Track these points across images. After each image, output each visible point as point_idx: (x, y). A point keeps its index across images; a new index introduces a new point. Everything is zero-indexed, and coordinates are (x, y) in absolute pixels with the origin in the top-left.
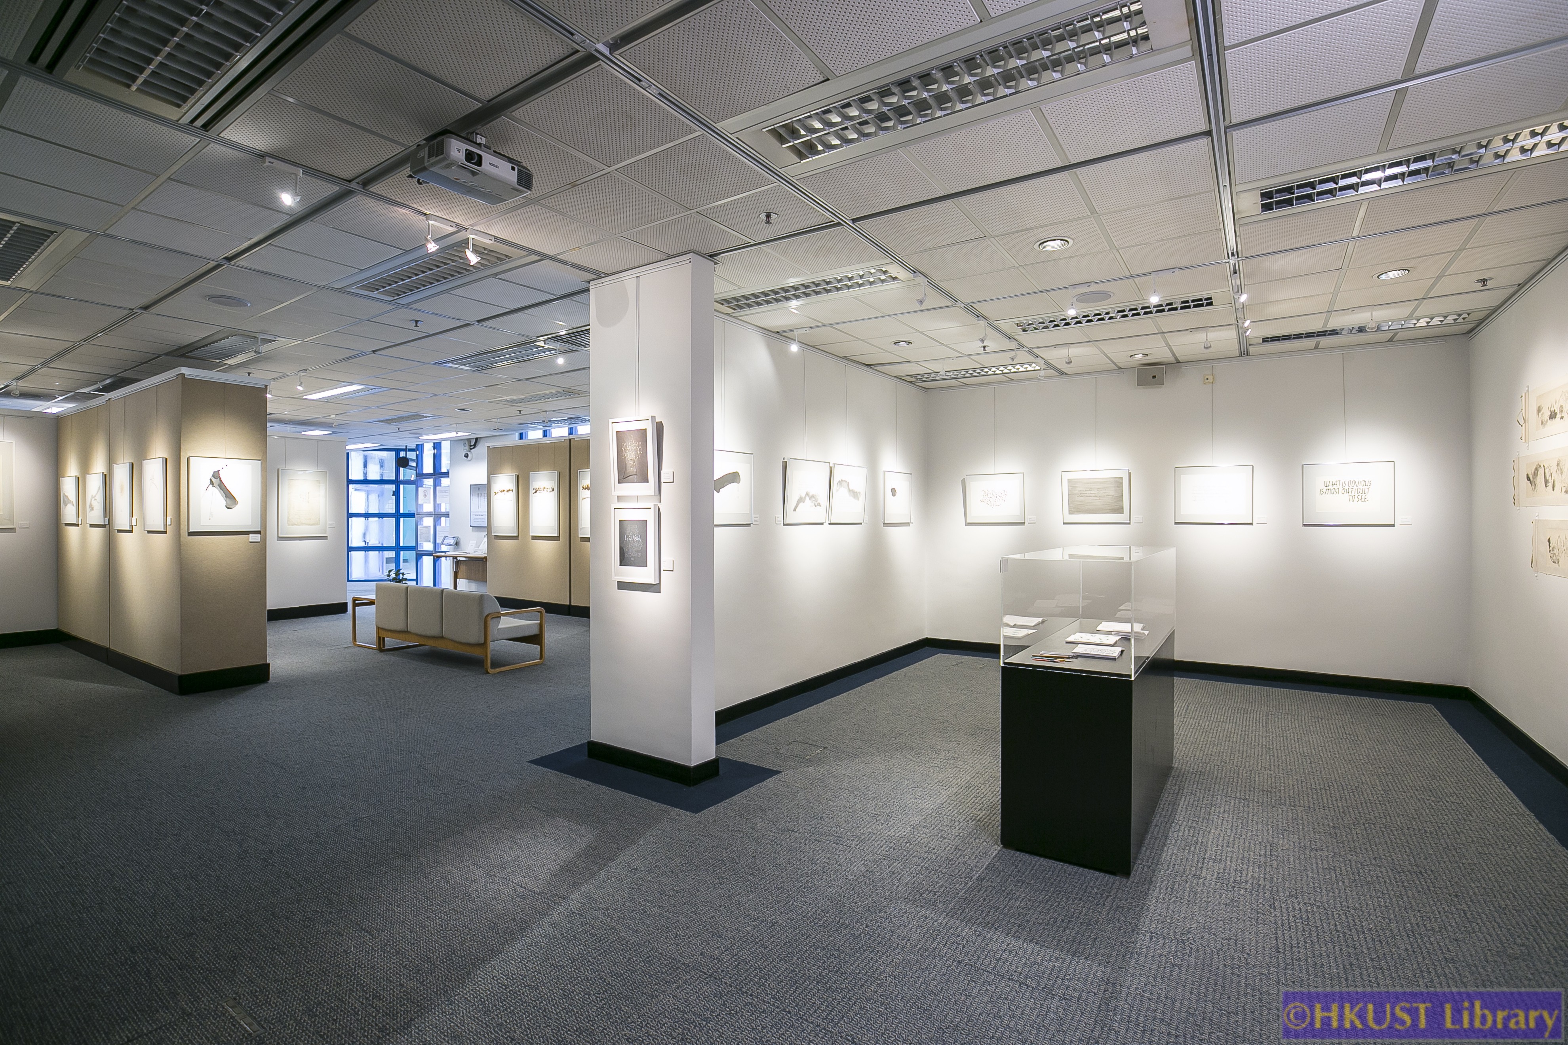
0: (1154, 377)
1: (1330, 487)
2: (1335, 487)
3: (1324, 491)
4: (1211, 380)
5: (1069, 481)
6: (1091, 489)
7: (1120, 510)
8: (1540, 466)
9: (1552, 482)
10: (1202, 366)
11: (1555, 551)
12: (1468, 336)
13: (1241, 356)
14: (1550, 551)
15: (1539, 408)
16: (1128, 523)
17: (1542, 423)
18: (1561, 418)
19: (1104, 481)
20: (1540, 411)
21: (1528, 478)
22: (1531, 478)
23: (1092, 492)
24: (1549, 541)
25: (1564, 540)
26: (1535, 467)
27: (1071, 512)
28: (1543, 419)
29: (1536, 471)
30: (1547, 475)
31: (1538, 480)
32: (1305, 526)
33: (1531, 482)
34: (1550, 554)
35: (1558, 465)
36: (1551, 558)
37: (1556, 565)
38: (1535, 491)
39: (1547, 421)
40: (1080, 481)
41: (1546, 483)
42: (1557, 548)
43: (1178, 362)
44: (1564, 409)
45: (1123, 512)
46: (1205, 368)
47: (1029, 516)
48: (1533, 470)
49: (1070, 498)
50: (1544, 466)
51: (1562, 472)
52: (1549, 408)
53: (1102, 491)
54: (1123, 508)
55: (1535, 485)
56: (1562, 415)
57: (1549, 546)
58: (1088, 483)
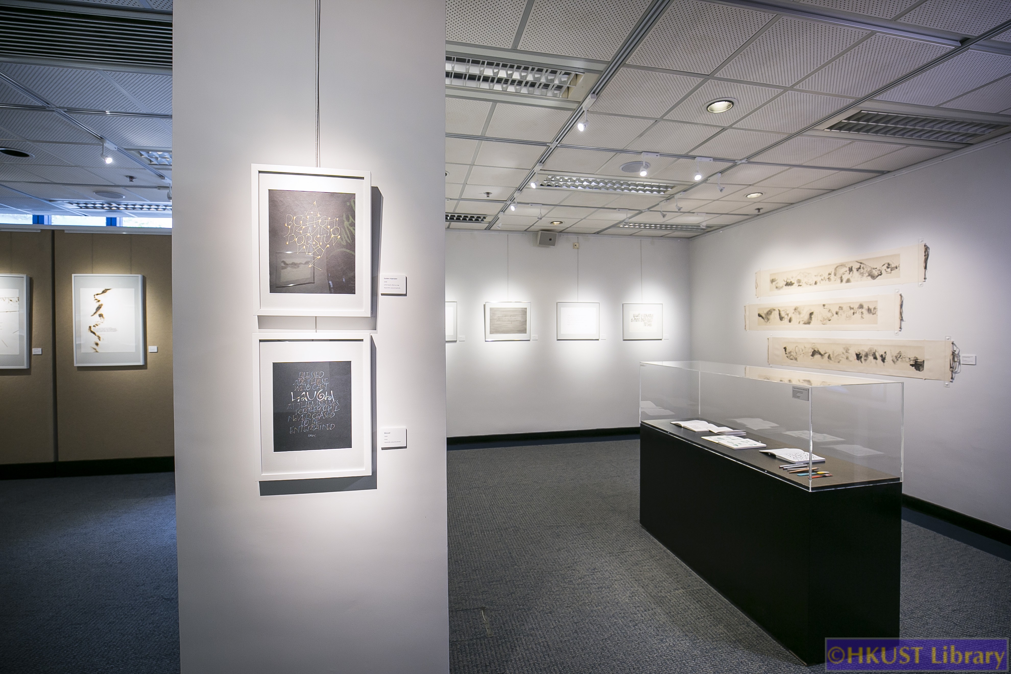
0: (550, 239)
1: (636, 318)
2: (638, 317)
3: (633, 320)
4: (577, 246)
5: (491, 309)
6: (505, 316)
7: (524, 331)
8: (774, 310)
9: (789, 318)
10: (571, 237)
11: (792, 354)
12: (691, 239)
13: (594, 233)
14: (786, 354)
15: (773, 280)
16: (529, 340)
17: (777, 288)
18: (799, 286)
19: (515, 310)
20: (774, 281)
21: (760, 315)
22: (764, 316)
23: (507, 318)
24: (785, 348)
25: (803, 348)
26: (768, 310)
27: (491, 333)
28: (778, 285)
29: (769, 313)
30: (783, 314)
31: (771, 317)
32: (624, 340)
33: (763, 318)
34: (786, 355)
35: (795, 309)
36: (787, 357)
37: (794, 361)
38: (768, 322)
39: (782, 287)
40: (497, 309)
41: (781, 318)
42: (794, 352)
43: (561, 232)
44: (802, 281)
45: (526, 333)
46: (573, 238)
47: (460, 337)
48: (765, 312)
49: (490, 322)
50: (779, 310)
51: (800, 313)
52: (785, 280)
53: (513, 318)
54: (526, 330)
55: (768, 319)
56: (800, 284)
57: (785, 351)
58: (504, 311)
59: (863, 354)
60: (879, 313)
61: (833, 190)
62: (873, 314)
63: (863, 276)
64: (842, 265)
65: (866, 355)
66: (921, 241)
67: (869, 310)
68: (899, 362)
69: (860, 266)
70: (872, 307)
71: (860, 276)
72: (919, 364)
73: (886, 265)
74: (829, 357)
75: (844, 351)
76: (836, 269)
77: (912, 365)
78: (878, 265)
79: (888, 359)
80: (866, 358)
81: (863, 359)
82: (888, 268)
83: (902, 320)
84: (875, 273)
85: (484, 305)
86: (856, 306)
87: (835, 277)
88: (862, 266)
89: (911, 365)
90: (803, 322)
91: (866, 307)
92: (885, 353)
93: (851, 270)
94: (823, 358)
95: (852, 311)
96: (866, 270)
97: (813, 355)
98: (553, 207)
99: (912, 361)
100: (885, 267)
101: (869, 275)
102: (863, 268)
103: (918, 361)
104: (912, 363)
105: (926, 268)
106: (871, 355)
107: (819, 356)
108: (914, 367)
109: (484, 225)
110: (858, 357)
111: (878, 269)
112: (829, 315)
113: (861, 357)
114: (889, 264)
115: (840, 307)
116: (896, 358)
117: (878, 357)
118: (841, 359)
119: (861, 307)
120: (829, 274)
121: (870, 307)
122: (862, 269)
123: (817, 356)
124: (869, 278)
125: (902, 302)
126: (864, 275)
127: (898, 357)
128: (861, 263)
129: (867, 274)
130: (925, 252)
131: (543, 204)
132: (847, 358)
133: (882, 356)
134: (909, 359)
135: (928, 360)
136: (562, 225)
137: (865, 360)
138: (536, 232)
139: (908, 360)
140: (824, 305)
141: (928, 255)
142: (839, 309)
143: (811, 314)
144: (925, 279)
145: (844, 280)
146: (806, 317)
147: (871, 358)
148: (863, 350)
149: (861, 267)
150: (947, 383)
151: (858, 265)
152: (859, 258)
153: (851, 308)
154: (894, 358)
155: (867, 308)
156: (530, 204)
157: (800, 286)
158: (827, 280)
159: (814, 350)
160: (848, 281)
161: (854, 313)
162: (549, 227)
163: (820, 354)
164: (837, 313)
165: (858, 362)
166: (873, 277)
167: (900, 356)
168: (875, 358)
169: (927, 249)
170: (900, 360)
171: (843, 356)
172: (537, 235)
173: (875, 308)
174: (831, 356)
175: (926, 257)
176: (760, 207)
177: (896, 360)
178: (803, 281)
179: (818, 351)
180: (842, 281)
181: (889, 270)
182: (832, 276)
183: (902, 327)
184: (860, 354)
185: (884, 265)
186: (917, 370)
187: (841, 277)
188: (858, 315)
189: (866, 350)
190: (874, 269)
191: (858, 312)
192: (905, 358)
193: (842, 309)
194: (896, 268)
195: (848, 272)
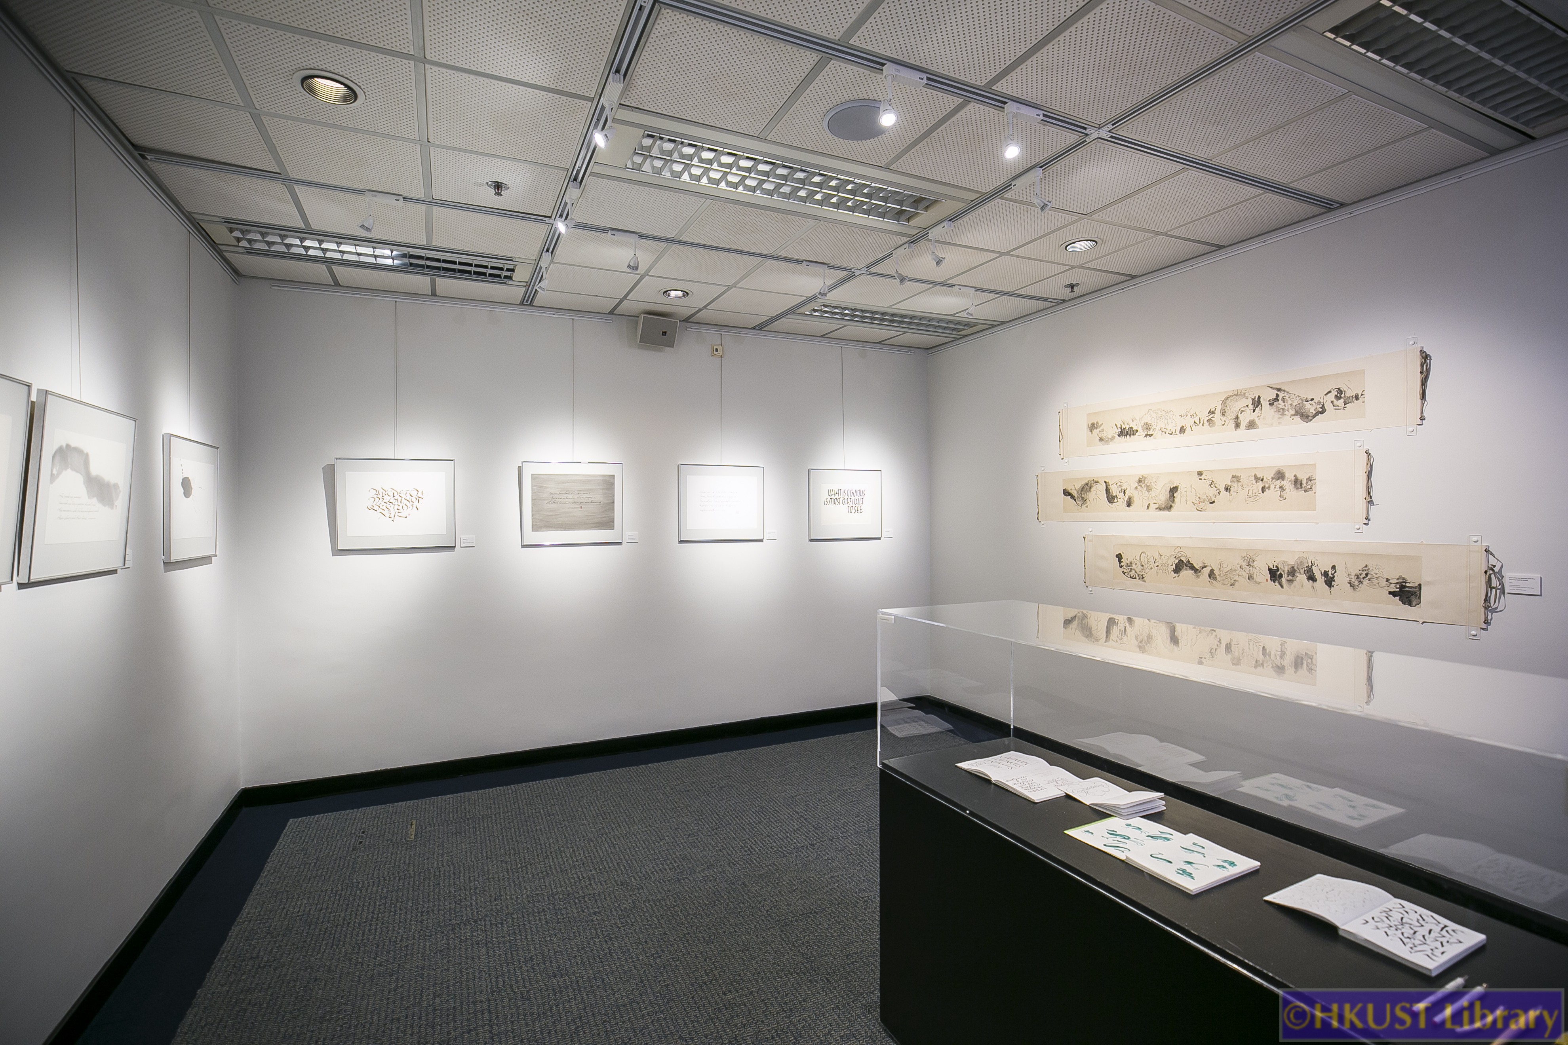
0: (664, 333)
1: (833, 497)
2: (837, 496)
3: (828, 500)
4: (720, 352)
5: (534, 477)
6: (568, 492)
7: (608, 523)
8: (1097, 482)
9: (1126, 498)
10: (708, 332)
11: (1134, 567)
12: (930, 351)
13: (754, 328)
14: (1121, 567)
15: (1093, 424)
16: (620, 544)
17: (1101, 439)
18: (1146, 436)
19: (588, 480)
20: (1096, 428)
21: (1066, 493)
22: (1075, 493)
23: (570, 496)
24: (1119, 557)
25: (1157, 556)
26: (1084, 482)
27: (535, 528)
28: (1103, 435)
29: (1087, 487)
30: (1114, 490)
31: (1091, 496)
32: (811, 540)
33: (1073, 497)
34: (1122, 570)
35: (1140, 481)
36: (1124, 573)
37: (1137, 581)
38: (1084, 506)
39: (1113, 438)
40: (549, 478)
41: (1111, 499)
42: (1138, 564)
43: (686, 320)
44: (1154, 427)
45: (612, 528)
46: (711, 336)
47: (463, 537)
48: (1078, 486)
49: (533, 505)
50: (1105, 482)
51: (1149, 489)
52: (1119, 426)
53: (584, 496)
54: (613, 521)
55: (1084, 501)
56: (1151, 432)
57: (1120, 562)
58: (564, 482)
59: (1284, 569)
60: (1319, 488)
61: (1220, 247)
62: (1305, 491)
63: (1283, 414)
64: (1238, 395)
65: (1292, 572)
66: (1412, 343)
67: (1297, 483)
68: (1363, 587)
69: (1278, 395)
70: (1303, 477)
71: (1277, 415)
72: (1409, 592)
73: (1335, 393)
74: (1212, 574)
75: (1244, 564)
76: (1224, 402)
77: (1393, 594)
78: (1318, 394)
79: (1341, 579)
80: (1290, 577)
81: (1284, 580)
82: (1338, 398)
83: (1370, 502)
84: (1311, 409)
85: (520, 469)
86: (1268, 475)
87: (1224, 418)
88: (1281, 395)
89: (1390, 593)
90: (1157, 506)
91: (1289, 476)
92: (1334, 567)
93: (1257, 403)
94: (1198, 577)
95: (1261, 484)
96: (1290, 402)
97: (1178, 569)
98: (664, 245)
99: (1393, 585)
100: (1332, 397)
101: (1297, 413)
102: (1283, 399)
103: (1408, 585)
104: (1393, 588)
105: (1423, 396)
106: (1302, 571)
107: (1190, 572)
108: (1398, 598)
109: (514, 292)
110: (1275, 574)
111: (1316, 400)
112: (1212, 492)
113: (1281, 576)
114: (1340, 391)
115: (1233, 477)
116: (1358, 578)
117: (1318, 575)
118: (1236, 578)
119: (1280, 475)
120: (1211, 412)
121: (1300, 477)
122: (1280, 401)
123: (1187, 573)
124: (1297, 418)
125: (1371, 466)
126: (1286, 412)
127: (1362, 577)
128: (1279, 390)
129: (1293, 412)
130: (1422, 365)
131: (642, 236)
132: (1250, 577)
133: (1326, 574)
134: (1387, 580)
135: (1429, 583)
136: (687, 301)
137: (1290, 581)
138: (633, 318)
139: (1384, 583)
140: (1200, 473)
141: (1428, 370)
142: (1232, 481)
143: (1173, 490)
144: (1422, 419)
145: (1243, 425)
146: (1163, 497)
147: (1302, 577)
148: (1285, 561)
149: (1280, 398)
150: (1474, 633)
151: (1272, 394)
152: (1275, 381)
153: (1257, 479)
154: (1354, 579)
155: (1293, 478)
156: (610, 232)
157: (1151, 435)
158: (1206, 423)
159: (1181, 561)
160: (1251, 425)
161: (1263, 490)
162: (659, 303)
163: (1192, 567)
164: (1227, 489)
165: (1275, 586)
166: (1306, 417)
167: (1367, 575)
168: (1312, 578)
169: (1425, 357)
170: (1366, 582)
171: (1242, 572)
172: (637, 323)
173: (1309, 479)
174: (1216, 572)
175: (1425, 374)
176: (1074, 282)
177: (1356, 583)
178: (1157, 426)
179: (1189, 561)
180: (1237, 425)
181: (1341, 402)
182: (1218, 415)
183: (1371, 516)
184: (1278, 570)
185: (1330, 392)
186: (1404, 603)
187: (1237, 418)
188: (1273, 493)
189: (1292, 562)
190: (1307, 401)
191: (1272, 487)
192: (1377, 578)
193: (1238, 481)
194: (1357, 398)
195: (1251, 407)
